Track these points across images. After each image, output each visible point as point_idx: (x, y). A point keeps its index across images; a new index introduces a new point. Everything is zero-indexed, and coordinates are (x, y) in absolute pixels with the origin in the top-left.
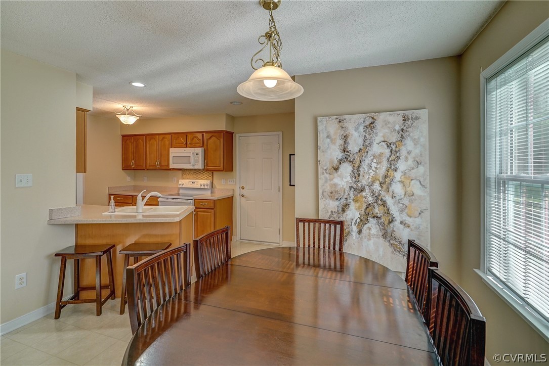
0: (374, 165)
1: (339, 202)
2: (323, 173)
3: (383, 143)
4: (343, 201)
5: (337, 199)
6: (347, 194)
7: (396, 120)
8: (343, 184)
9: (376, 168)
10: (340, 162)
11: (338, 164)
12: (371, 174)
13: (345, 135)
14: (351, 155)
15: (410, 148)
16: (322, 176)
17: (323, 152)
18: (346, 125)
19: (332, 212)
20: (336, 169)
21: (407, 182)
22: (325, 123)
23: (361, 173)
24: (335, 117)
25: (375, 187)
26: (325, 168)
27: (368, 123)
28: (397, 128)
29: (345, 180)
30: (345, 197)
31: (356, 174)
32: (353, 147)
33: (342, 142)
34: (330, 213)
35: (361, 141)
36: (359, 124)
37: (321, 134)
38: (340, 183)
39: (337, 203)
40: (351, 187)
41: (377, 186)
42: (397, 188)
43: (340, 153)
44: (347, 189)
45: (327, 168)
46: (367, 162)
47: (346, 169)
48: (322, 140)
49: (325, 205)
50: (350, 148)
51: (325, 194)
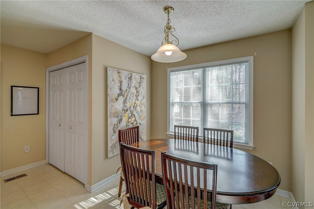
0: (131, 98)
1: (118, 118)
2: (110, 102)
3: (134, 87)
4: (120, 117)
5: (117, 117)
6: (121, 113)
7: (138, 77)
8: (120, 108)
9: (132, 99)
10: (119, 95)
11: (118, 97)
12: (130, 102)
13: (121, 81)
14: (123, 92)
15: (142, 91)
16: (110, 104)
17: (110, 89)
18: (121, 75)
19: (114, 125)
20: (117, 100)
21: (141, 105)
22: (111, 71)
23: (127, 102)
24: (116, 69)
25: (131, 108)
26: (111, 99)
27: (129, 76)
28: (139, 81)
29: (121, 106)
30: (121, 115)
31: (125, 102)
32: (124, 88)
33: (119, 84)
34: (114, 126)
35: (127, 85)
36: (126, 76)
37: (109, 78)
38: (118, 107)
39: (117, 119)
40: (123, 109)
41: (132, 108)
42: (138, 108)
43: (118, 90)
44: (121, 111)
45: (112, 99)
46: (129, 96)
47: (121, 99)
48: (110, 82)
49: (111, 122)
50: (123, 88)
51: (111, 115)
